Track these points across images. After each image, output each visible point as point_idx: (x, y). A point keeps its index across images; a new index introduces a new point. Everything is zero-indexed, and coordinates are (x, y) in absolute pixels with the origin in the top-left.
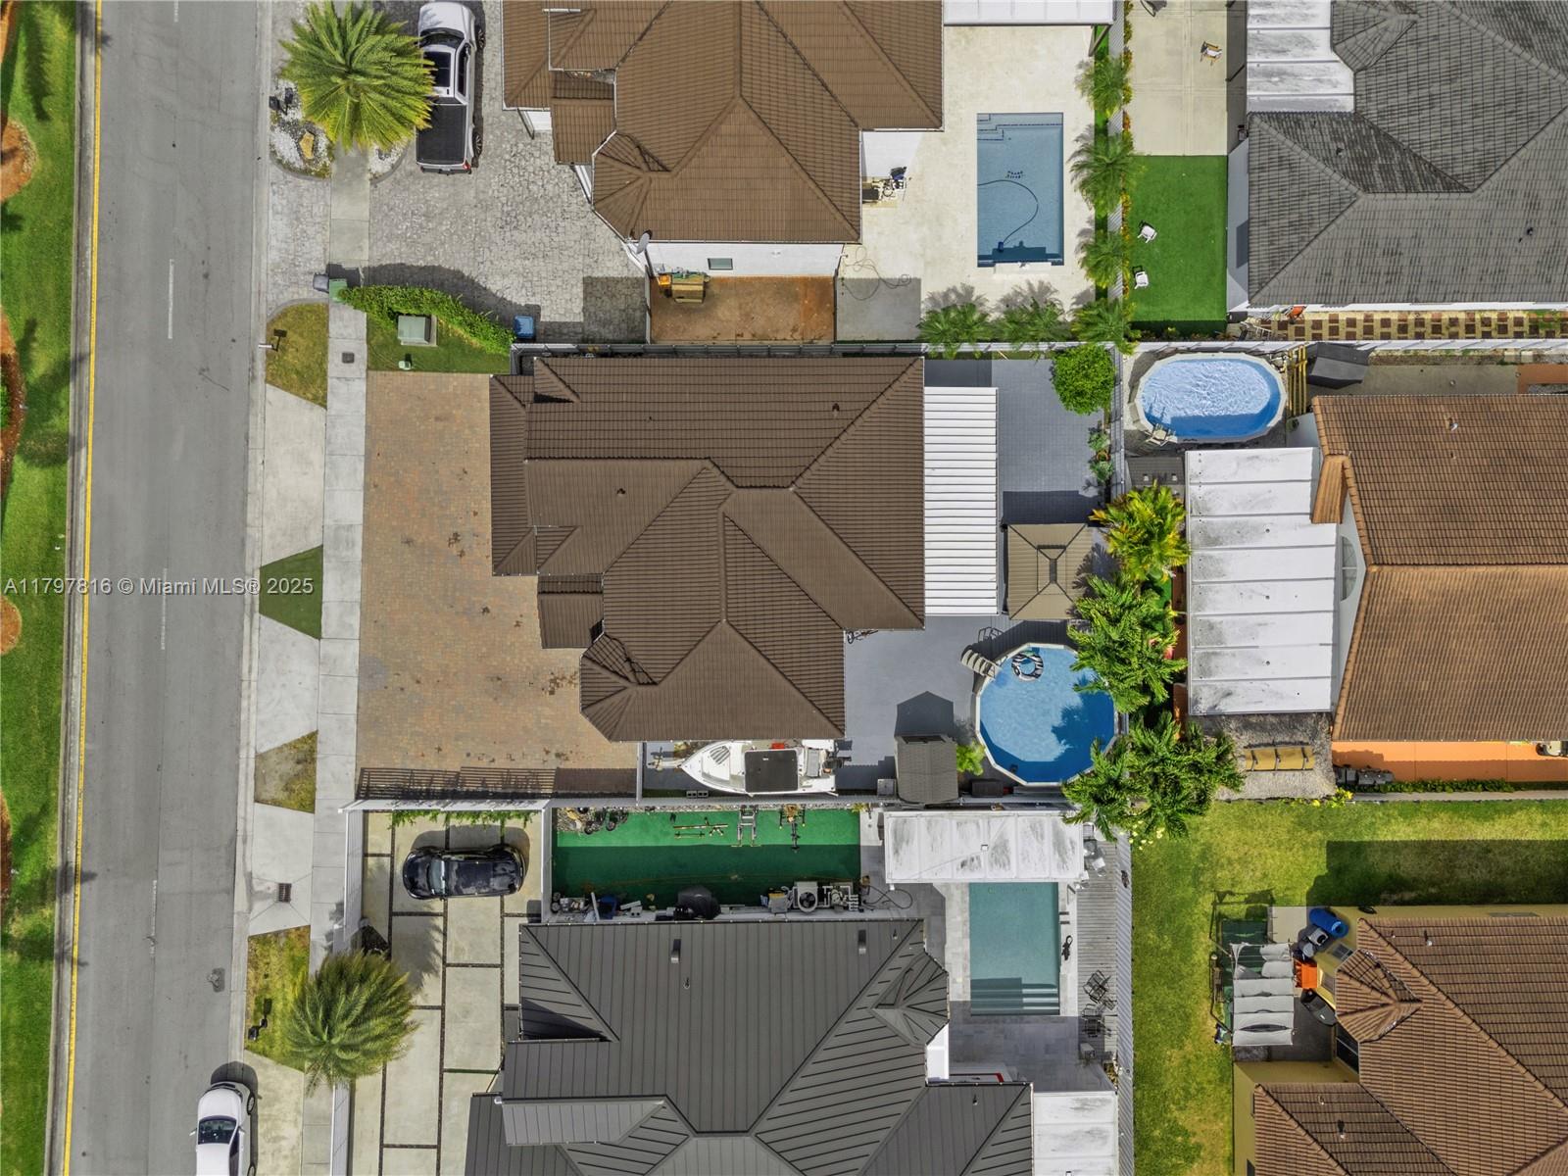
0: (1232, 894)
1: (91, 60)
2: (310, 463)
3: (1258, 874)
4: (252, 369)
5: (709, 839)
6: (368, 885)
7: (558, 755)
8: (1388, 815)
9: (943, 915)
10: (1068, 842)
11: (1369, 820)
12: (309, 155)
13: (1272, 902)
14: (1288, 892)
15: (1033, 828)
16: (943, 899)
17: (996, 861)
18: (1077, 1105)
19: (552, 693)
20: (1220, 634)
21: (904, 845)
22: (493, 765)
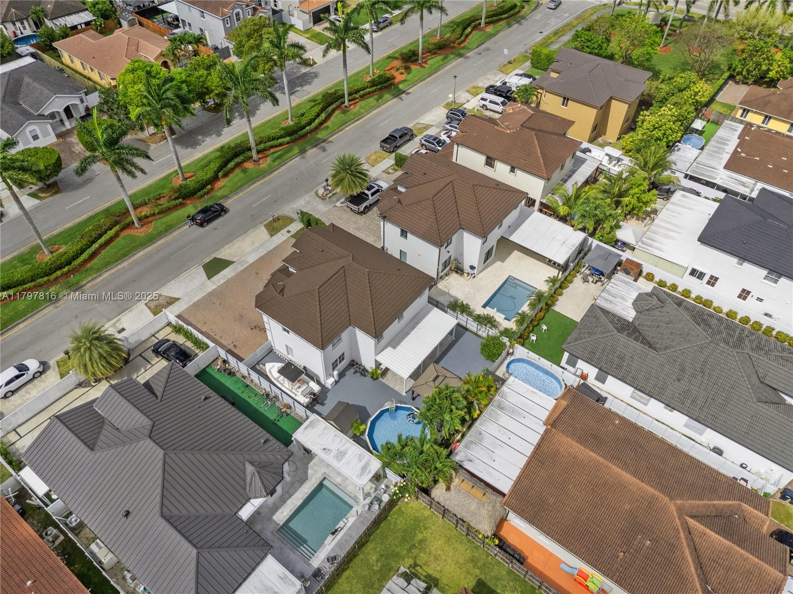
0: (421, 567)
1: (297, 159)
2: (254, 245)
3: (439, 568)
4: (264, 221)
5: (251, 401)
6: (144, 343)
7: (234, 346)
8: (515, 588)
9: (302, 484)
10: (369, 470)
11: (504, 583)
12: (324, 195)
13: (436, 586)
14: (446, 587)
15: (360, 455)
16: (307, 479)
17: (337, 457)
18: (282, 576)
19: (252, 329)
20: (482, 438)
21: (310, 428)
22: (214, 336)
